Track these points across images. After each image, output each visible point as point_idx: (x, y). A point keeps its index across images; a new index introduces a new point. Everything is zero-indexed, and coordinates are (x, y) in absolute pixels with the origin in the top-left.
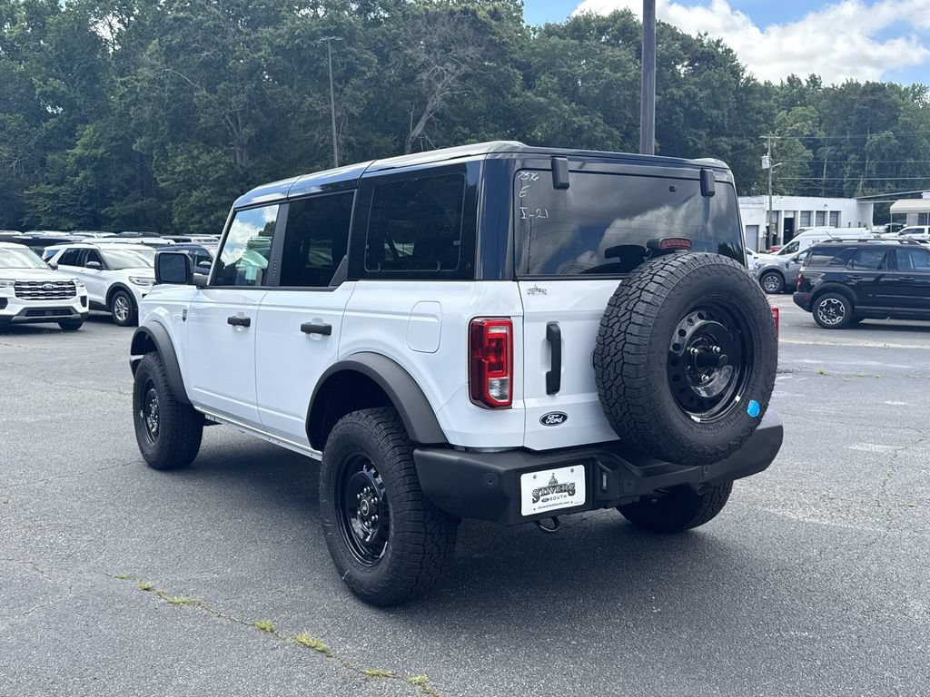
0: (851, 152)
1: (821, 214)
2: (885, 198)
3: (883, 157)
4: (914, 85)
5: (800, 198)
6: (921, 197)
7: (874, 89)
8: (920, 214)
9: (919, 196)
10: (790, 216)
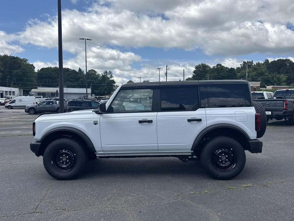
0: (8, 75)
1: (10, 92)
2: (29, 88)
3: (18, 77)
4: (24, 59)
5: (4, 87)
6: (37, 89)
7: (13, 58)
8: (38, 93)
9: (37, 88)
10: (2, 92)
